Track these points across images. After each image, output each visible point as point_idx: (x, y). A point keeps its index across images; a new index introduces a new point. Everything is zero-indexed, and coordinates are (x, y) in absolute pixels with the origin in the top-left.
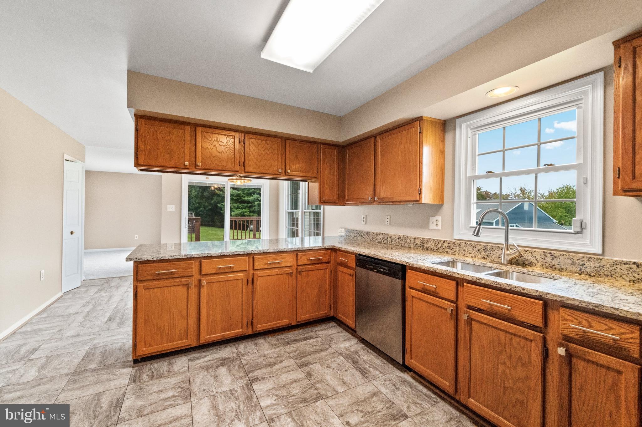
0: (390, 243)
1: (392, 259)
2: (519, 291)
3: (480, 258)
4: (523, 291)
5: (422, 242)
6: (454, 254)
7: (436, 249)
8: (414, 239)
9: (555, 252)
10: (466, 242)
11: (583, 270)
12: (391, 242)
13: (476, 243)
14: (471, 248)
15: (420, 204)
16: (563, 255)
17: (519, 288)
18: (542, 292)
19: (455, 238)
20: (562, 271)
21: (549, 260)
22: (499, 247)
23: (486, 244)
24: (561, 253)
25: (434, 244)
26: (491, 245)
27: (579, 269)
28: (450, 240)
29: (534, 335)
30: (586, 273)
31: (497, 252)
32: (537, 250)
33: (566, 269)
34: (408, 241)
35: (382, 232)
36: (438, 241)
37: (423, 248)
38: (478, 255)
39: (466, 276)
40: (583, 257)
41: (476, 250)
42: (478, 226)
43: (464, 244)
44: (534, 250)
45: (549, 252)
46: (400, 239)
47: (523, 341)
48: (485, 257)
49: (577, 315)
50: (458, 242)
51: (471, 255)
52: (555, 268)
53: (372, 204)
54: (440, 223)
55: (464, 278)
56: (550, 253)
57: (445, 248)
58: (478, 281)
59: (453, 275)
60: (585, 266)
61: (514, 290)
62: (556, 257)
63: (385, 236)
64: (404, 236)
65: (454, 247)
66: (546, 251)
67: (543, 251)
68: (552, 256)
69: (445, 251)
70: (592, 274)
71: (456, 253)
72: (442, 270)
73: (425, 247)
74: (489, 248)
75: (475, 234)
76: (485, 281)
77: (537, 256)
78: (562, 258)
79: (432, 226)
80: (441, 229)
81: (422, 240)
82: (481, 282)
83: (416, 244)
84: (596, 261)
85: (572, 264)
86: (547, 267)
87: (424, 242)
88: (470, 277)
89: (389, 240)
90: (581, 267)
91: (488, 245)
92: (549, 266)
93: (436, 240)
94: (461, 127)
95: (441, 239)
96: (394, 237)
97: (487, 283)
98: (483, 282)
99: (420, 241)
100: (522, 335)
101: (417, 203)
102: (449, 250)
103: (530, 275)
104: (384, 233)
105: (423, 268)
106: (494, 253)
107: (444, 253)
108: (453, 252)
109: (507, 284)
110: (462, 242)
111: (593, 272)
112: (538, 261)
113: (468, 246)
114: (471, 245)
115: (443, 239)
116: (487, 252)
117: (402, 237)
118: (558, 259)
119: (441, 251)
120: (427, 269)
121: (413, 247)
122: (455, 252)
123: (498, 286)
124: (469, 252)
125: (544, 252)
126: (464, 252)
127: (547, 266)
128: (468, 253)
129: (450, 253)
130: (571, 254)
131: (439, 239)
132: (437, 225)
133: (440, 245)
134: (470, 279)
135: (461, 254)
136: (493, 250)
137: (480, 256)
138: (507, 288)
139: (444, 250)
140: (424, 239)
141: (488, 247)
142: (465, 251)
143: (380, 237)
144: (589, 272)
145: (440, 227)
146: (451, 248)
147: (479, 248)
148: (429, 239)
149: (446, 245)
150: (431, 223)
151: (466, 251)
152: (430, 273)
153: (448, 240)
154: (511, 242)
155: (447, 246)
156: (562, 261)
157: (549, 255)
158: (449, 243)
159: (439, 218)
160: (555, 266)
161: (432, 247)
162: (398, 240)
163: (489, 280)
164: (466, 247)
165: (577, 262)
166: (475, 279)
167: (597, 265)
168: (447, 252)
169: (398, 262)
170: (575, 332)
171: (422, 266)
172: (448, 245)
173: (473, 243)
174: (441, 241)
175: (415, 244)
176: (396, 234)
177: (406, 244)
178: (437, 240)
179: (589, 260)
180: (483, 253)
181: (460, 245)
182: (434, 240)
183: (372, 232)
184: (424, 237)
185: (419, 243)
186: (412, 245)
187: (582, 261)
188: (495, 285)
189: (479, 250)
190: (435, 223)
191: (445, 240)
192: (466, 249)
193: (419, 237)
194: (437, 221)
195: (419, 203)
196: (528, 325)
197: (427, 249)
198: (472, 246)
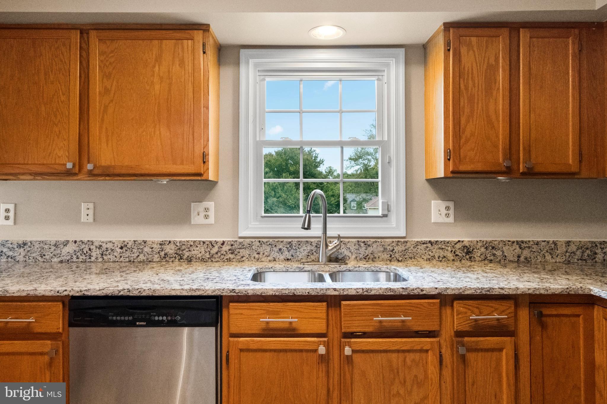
0: (97, 258)
1: (191, 290)
2: (417, 293)
3: (282, 261)
4: (421, 293)
5: (179, 249)
6: (241, 260)
7: (208, 256)
8: (161, 244)
9: (368, 240)
10: (261, 240)
11: (393, 256)
12: (100, 256)
13: (276, 240)
14: (268, 249)
15: (203, 180)
16: (376, 242)
17: (417, 290)
18: (441, 289)
19: (240, 235)
20: (375, 260)
21: (363, 250)
22: (307, 241)
23: (290, 240)
24: (374, 240)
25: (203, 250)
26: (296, 240)
27: (390, 255)
28: (234, 240)
29: (432, 343)
30: (395, 259)
31: (305, 248)
32: (350, 240)
33: (379, 257)
34: (147, 249)
35: (71, 239)
36: (212, 244)
37: (181, 258)
38: (278, 257)
39: (348, 289)
40: (393, 242)
41: (276, 249)
42: (308, 215)
43: (258, 244)
44: (347, 240)
45: (363, 240)
46: (124, 249)
47: (417, 356)
48: (289, 258)
49: (470, 304)
50: (248, 241)
51: (269, 258)
52: (369, 259)
53: (75, 178)
54: (212, 213)
55: (345, 293)
56: (364, 242)
57: (225, 253)
58: (365, 293)
59: (327, 294)
60: (394, 251)
61: (412, 294)
62: (369, 246)
63: (83, 246)
64: (135, 241)
65: (241, 251)
66: (360, 240)
67: (357, 240)
68: (366, 244)
69: (226, 258)
70: (400, 259)
71: (244, 258)
72: (306, 289)
73: (185, 257)
74: (294, 245)
75: (306, 226)
76: (375, 291)
77: (351, 247)
78: (375, 246)
79: (197, 219)
80: (213, 223)
81: (178, 244)
82: (370, 294)
83: (165, 255)
84: (403, 245)
85: (383, 252)
86: (361, 259)
87: (183, 247)
88: (353, 291)
89: (95, 253)
90: (391, 253)
91: (293, 240)
92: (363, 257)
93: (207, 243)
94: (248, 63)
95: (218, 240)
96: (110, 246)
97: (378, 293)
98: (373, 293)
99: (172, 246)
100: (419, 347)
101: (199, 178)
102: (232, 256)
103: (357, 271)
104: (78, 240)
105: (268, 294)
106: (302, 250)
107: (224, 261)
108: (239, 257)
109: (403, 288)
110: (253, 240)
111: (400, 257)
112: (352, 253)
113: (263, 245)
114: (268, 243)
115: (220, 240)
116: (292, 250)
117: (130, 244)
118: (371, 247)
119: (217, 259)
120: (277, 294)
121: (158, 259)
122: (242, 257)
123: (392, 293)
124: (266, 254)
125: (358, 242)
126: (257, 256)
127: (361, 257)
128: (264, 256)
129: (234, 260)
130: (383, 240)
131: (214, 240)
132: (206, 217)
133: (215, 250)
134: (354, 293)
135: (252, 258)
136: (300, 247)
137: (282, 257)
138: (404, 293)
139: (222, 257)
140: (182, 243)
141: (293, 243)
142: (258, 254)
143: (71, 248)
144: (397, 257)
145: (212, 220)
146: (236, 253)
147: (281, 247)
148: (194, 242)
149: (226, 248)
150: (193, 214)
151: (261, 253)
152: (262, 299)
153: (231, 240)
154: (329, 233)
155: (229, 250)
156: (376, 248)
157: (362, 245)
158: (232, 245)
159: (211, 205)
160: (368, 257)
161: (200, 255)
162: (119, 250)
163: (381, 289)
164: (261, 248)
165: (388, 248)
166: (362, 291)
167: (404, 248)
168: (229, 260)
169: (210, 293)
170: (468, 324)
171: (265, 291)
172: (230, 247)
173: (271, 240)
174: (217, 242)
175: (162, 254)
176: (114, 240)
177: (140, 257)
178: (211, 242)
179: (397, 245)
180: (287, 253)
181: (250, 245)
182: (204, 243)
183: (40, 242)
184: (183, 240)
185: (171, 252)
186: (156, 256)
187: (392, 246)
188: (388, 294)
189: (280, 249)
190: (202, 214)
191: (224, 240)
192: (261, 250)
193: (172, 239)
194: (207, 210)
195: (203, 178)
196: (423, 333)
197: (189, 260)
198: (270, 244)
